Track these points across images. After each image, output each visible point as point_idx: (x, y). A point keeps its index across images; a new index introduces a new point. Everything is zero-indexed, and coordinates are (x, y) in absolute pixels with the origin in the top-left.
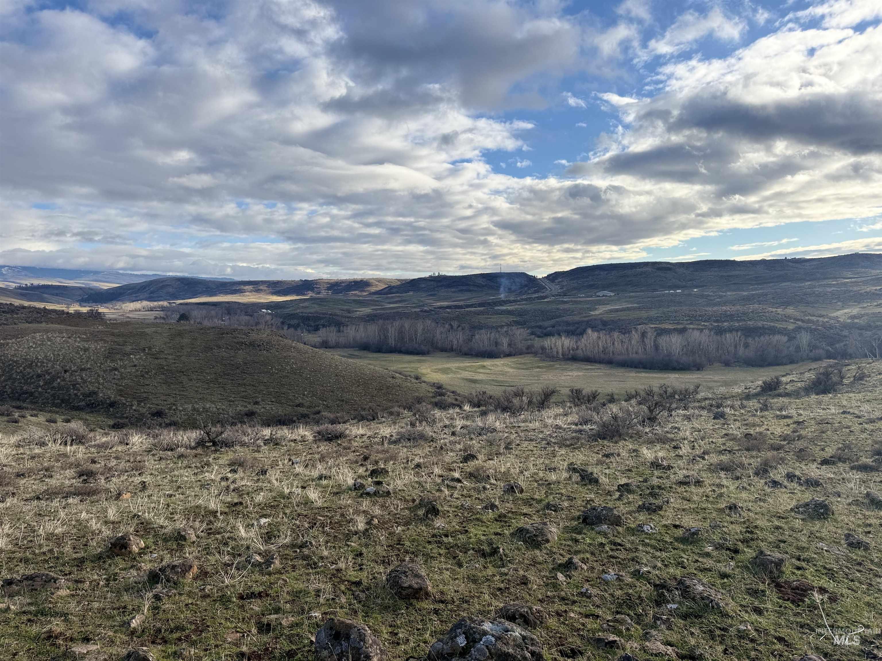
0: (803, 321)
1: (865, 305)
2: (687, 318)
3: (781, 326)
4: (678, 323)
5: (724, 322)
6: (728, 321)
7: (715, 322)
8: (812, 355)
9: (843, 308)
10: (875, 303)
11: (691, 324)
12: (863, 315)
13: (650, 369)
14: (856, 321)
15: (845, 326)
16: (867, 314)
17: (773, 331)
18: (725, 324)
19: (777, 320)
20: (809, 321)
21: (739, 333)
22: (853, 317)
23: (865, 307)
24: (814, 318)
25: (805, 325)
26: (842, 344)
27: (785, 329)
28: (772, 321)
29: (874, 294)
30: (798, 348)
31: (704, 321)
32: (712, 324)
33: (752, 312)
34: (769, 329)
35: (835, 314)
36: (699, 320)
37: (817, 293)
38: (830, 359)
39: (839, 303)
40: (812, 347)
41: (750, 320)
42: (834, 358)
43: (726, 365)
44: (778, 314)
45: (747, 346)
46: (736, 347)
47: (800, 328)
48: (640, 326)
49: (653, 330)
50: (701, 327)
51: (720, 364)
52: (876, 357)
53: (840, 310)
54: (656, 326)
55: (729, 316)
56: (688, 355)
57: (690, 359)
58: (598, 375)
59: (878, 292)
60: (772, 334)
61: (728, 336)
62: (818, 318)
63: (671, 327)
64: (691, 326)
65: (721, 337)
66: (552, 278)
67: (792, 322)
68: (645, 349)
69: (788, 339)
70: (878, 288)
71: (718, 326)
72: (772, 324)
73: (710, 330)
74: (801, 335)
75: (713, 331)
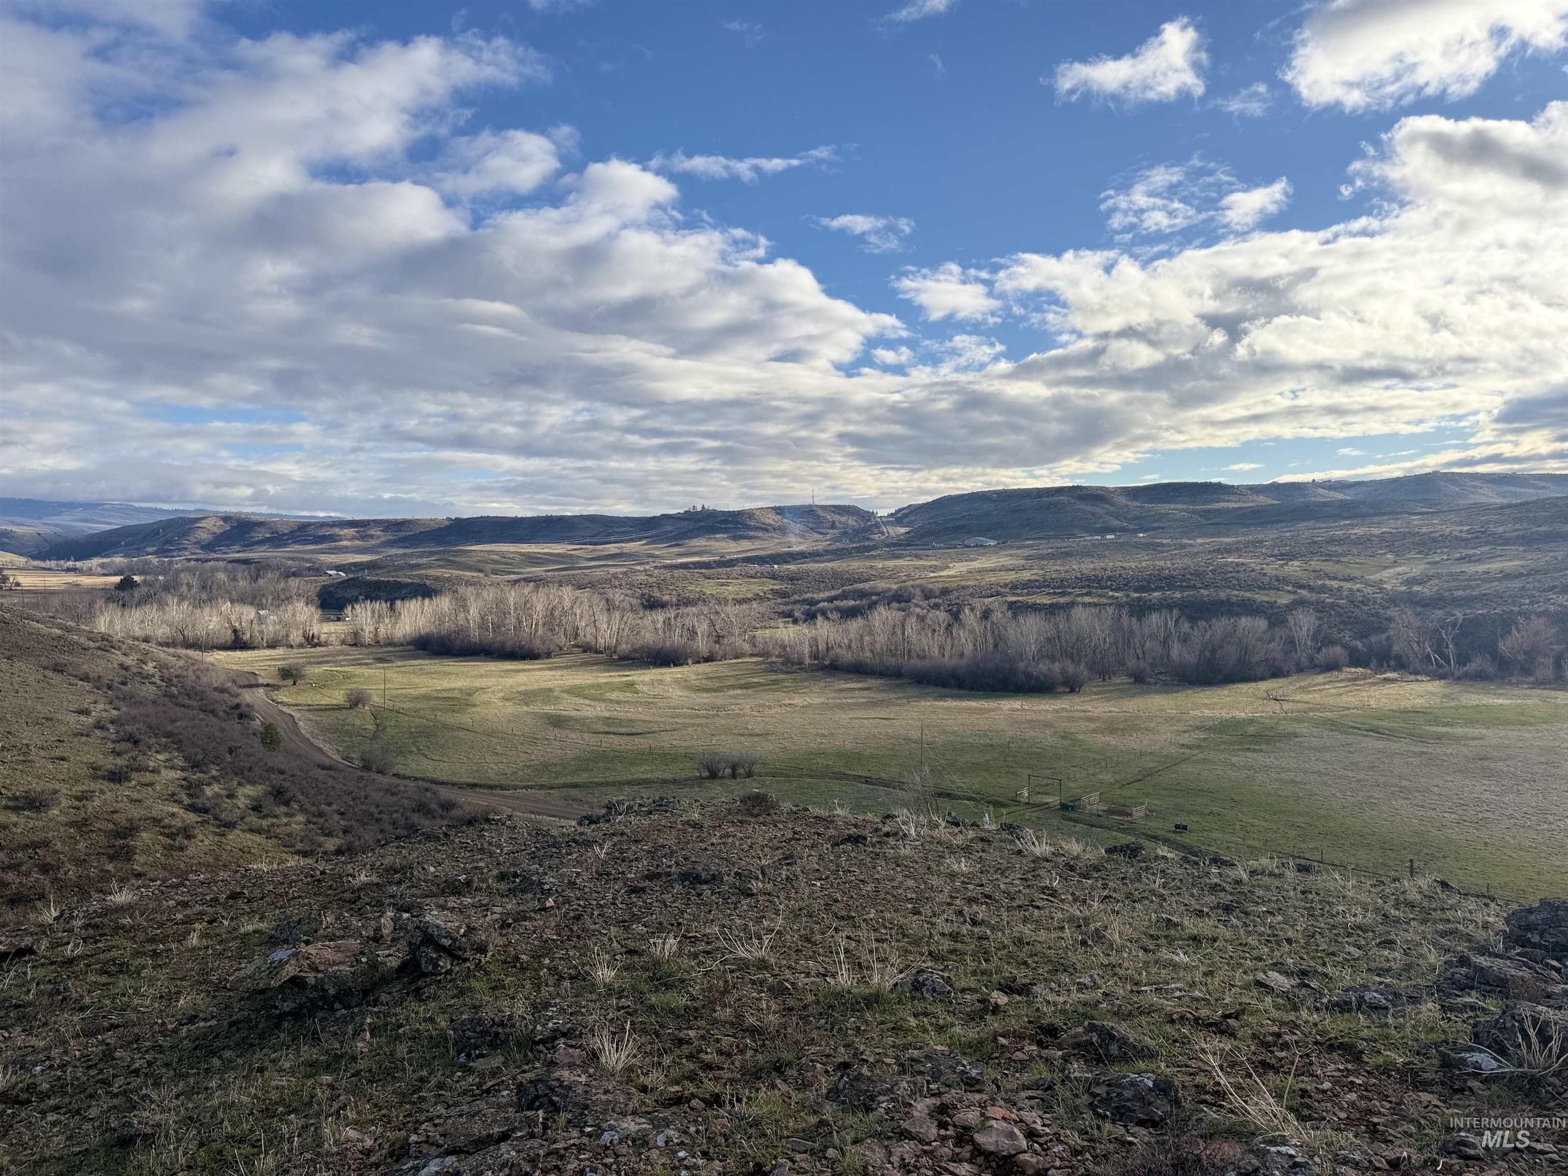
0: (1311, 589)
1: (1438, 559)
2: (1084, 583)
3: (1266, 599)
4: (1063, 594)
5: (1154, 590)
6: (1162, 588)
7: (1136, 590)
8: (1320, 658)
9: (1396, 563)
10: (1457, 555)
11: (1087, 594)
12: (1430, 578)
13: (972, 689)
14: (1416, 588)
15: (1394, 600)
16: (1438, 576)
17: (1250, 609)
18: (1155, 594)
19: (1259, 587)
20: (1323, 589)
21: (1176, 612)
22: (1414, 581)
23: (1437, 563)
24: (1335, 584)
25: (1314, 597)
26: (1383, 636)
27: (1272, 605)
28: (1249, 588)
29: (1456, 538)
30: (1291, 642)
31: (1116, 590)
32: (1128, 596)
33: (1212, 571)
34: (1239, 606)
35: (1377, 576)
36: (1106, 587)
37: (1353, 537)
38: (1356, 667)
39: (1389, 556)
40: (1322, 640)
41: (1206, 587)
42: (1366, 665)
43: (1136, 681)
44: (1265, 574)
45: (1185, 640)
46: (1165, 642)
47: (1301, 603)
48: (990, 599)
49: (1005, 607)
50: (1105, 600)
51: (1125, 679)
52: (1449, 662)
53: (1389, 567)
54: (1020, 598)
55: (1166, 578)
56: (1053, 659)
57: (1057, 667)
58: (854, 704)
59: (1464, 535)
60: (1239, 615)
61: (1155, 619)
62: (1342, 584)
63: (1046, 600)
64: (1087, 599)
65: (1139, 619)
66: (901, 517)
67: (1289, 592)
68: (975, 645)
69: (1271, 625)
70: (1466, 528)
71: (1140, 599)
72: (1248, 595)
73: (1120, 606)
74: (1301, 616)
75: (1127, 608)
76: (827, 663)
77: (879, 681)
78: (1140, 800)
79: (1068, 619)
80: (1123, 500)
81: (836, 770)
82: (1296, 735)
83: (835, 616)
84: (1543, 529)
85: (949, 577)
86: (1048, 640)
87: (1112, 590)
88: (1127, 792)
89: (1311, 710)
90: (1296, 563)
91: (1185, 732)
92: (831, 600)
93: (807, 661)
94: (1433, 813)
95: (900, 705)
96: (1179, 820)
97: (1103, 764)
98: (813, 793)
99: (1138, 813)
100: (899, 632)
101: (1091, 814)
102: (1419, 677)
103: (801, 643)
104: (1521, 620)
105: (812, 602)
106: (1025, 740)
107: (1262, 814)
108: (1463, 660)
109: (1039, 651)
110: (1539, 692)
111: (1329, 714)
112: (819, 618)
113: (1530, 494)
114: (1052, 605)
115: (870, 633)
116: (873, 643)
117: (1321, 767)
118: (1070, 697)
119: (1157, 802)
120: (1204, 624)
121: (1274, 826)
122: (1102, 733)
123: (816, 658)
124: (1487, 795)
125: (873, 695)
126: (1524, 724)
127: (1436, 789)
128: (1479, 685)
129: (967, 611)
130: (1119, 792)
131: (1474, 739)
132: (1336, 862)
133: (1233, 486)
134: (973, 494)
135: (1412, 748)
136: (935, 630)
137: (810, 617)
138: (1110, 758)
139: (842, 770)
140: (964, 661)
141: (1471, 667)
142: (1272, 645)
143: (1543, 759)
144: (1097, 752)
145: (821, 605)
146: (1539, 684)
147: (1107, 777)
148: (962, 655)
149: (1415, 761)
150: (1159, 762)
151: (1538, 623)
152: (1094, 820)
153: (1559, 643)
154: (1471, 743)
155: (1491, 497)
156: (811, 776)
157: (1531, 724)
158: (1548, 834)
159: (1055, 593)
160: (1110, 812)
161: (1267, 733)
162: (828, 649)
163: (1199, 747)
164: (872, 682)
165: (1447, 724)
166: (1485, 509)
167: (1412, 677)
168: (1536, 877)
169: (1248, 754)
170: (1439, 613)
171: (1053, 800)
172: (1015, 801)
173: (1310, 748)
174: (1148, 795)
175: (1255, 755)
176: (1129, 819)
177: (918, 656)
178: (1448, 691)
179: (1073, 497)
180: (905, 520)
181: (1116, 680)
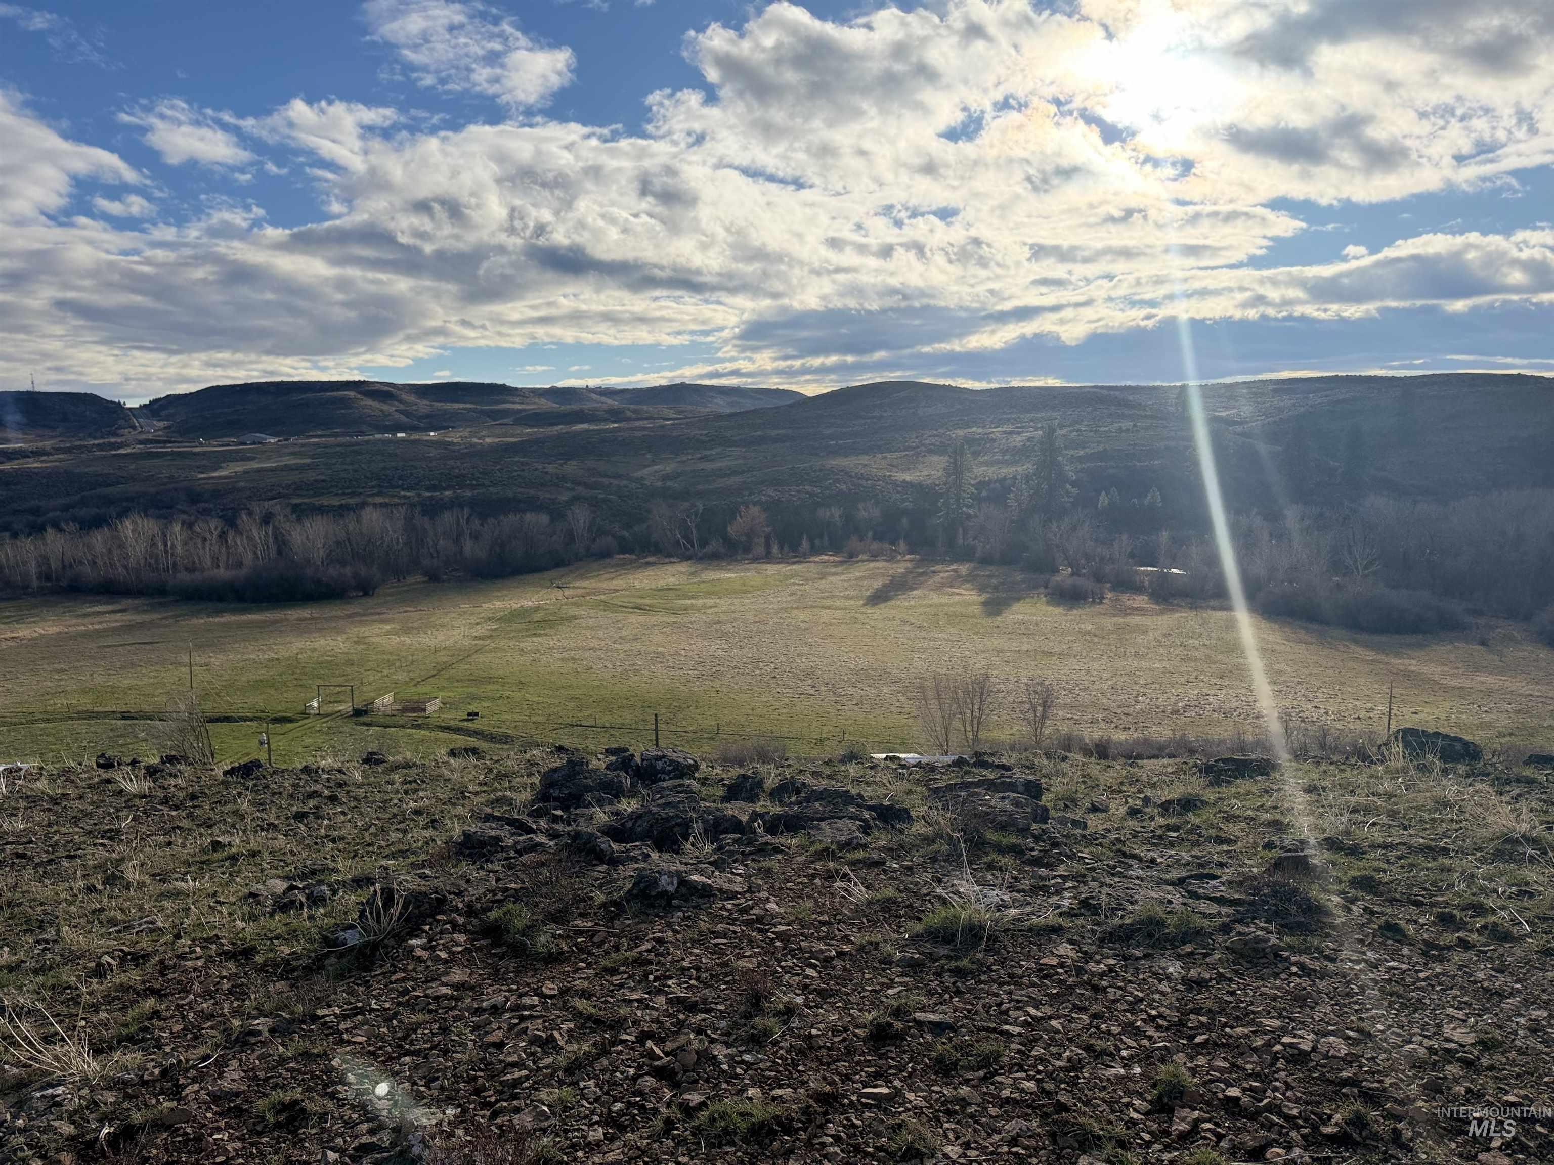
0: (587, 486)
1: (685, 459)
2: (374, 483)
3: (548, 496)
4: (353, 494)
5: (446, 489)
6: (453, 487)
7: (428, 489)
8: (595, 547)
9: (654, 463)
10: (699, 455)
11: (378, 494)
12: (679, 475)
13: (254, 601)
14: (669, 484)
15: (652, 494)
16: (686, 473)
17: (534, 505)
18: (447, 493)
19: (542, 485)
20: (596, 486)
21: (467, 511)
22: (666, 478)
23: (684, 462)
24: (605, 481)
25: (589, 493)
26: (645, 526)
27: (553, 501)
28: (533, 486)
29: (698, 440)
30: (570, 537)
31: (409, 489)
32: (419, 495)
33: (500, 470)
34: (524, 502)
35: (639, 474)
36: (397, 487)
38: (624, 553)
39: (648, 456)
40: (596, 531)
41: (495, 485)
42: (631, 551)
43: (430, 579)
44: (547, 473)
45: (476, 537)
46: (457, 540)
47: (576, 499)
48: (271, 502)
49: (289, 510)
50: (396, 500)
51: (419, 578)
52: (693, 546)
53: (649, 466)
54: (306, 500)
55: (457, 477)
56: (343, 563)
57: (348, 571)
58: (105, 630)
59: (704, 438)
60: (524, 511)
61: (447, 518)
62: (612, 481)
63: (336, 502)
64: (379, 500)
65: (432, 518)
66: (157, 408)
67: (568, 489)
68: (255, 553)
69: (553, 520)
70: (705, 432)
71: (431, 498)
72: (532, 492)
73: (412, 505)
74: (577, 511)
75: (419, 508)
76: (64, 583)
77: (136, 602)
78: (435, 695)
79: (358, 521)
80: (412, 398)
81: (80, 709)
82: (575, 618)
83: (72, 527)
84: (759, 433)
85: (220, 478)
86: (338, 543)
87: (403, 490)
88: (421, 689)
89: (588, 594)
90: (575, 463)
91: (477, 624)
92: (66, 508)
93: (35, 583)
94: (681, 672)
95: (166, 626)
96: (472, 708)
97: (398, 664)
98: (51, 739)
99: (432, 707)
100: (160, 544)
101: (385, 716)
102: (672, 560)
103: (25, 563)
104: (742, 508)
105: (36, 511)
106: (315, 650)
107: (546, 692)
108: (704, 543)
109: (328, 556)
110: (755, 565)
111: (603, 597)
112: (49, 530)
113: (749, 405)
114: (341, 506)
115: (121, 546)
116: (127, 557)
117: (595, 643)
118: (363, 600)
119: (451, 694)
120: (492, 520)
121: (557, 702)
122: (396, 634)
123: (48, 578)
124: (720, 652)
125: (129, 618)
126: (745, 592)
127: (683, 652)
128: (715, 563)
129: (244, 517)
130: (414, 689)
131: (711, 607)
132: (607, 725)
133: (516, 389)
134: (246, 385)
135: (665, 619)
136: (205, 539)
137: (37, 530)
138: (405, 658)
139: (89, 707)
140: (243, 572)
141: (709, 549)
142: (555, 538)
143: (757, 619)
144: (391, 654)
145: (50, 515)
146: (755, 560)
147: (401, 676)
148: (240, 565)
149: (668, 630)
150: (453, 656)
151: (754, 510)
152: (388, 721)
153: (768, 526)
154: (709, 611)
155: (721, 406)
156: (48, 720)
157: (750, 592)
158: (759, 678)
159: (344, 494)
160: (405, 710)
161: (551, 618)
162: (64, 567)
163: (490, 637)
164: (127, 602)
165: (692, 597)
166: (719, 417)
167: (667, 560)
168: (750, 712)
169: (535, 639)
170: (686, 504)
171: (346, 707)
172: (305, 714)
173: (587, 628)
174: (442, 689)
175: (540, 639)
176: (423, 714)
177: (187, 569)
178: (693, 569)
179: (360, 393)
180: (163, 413)
181: (411, 580)
